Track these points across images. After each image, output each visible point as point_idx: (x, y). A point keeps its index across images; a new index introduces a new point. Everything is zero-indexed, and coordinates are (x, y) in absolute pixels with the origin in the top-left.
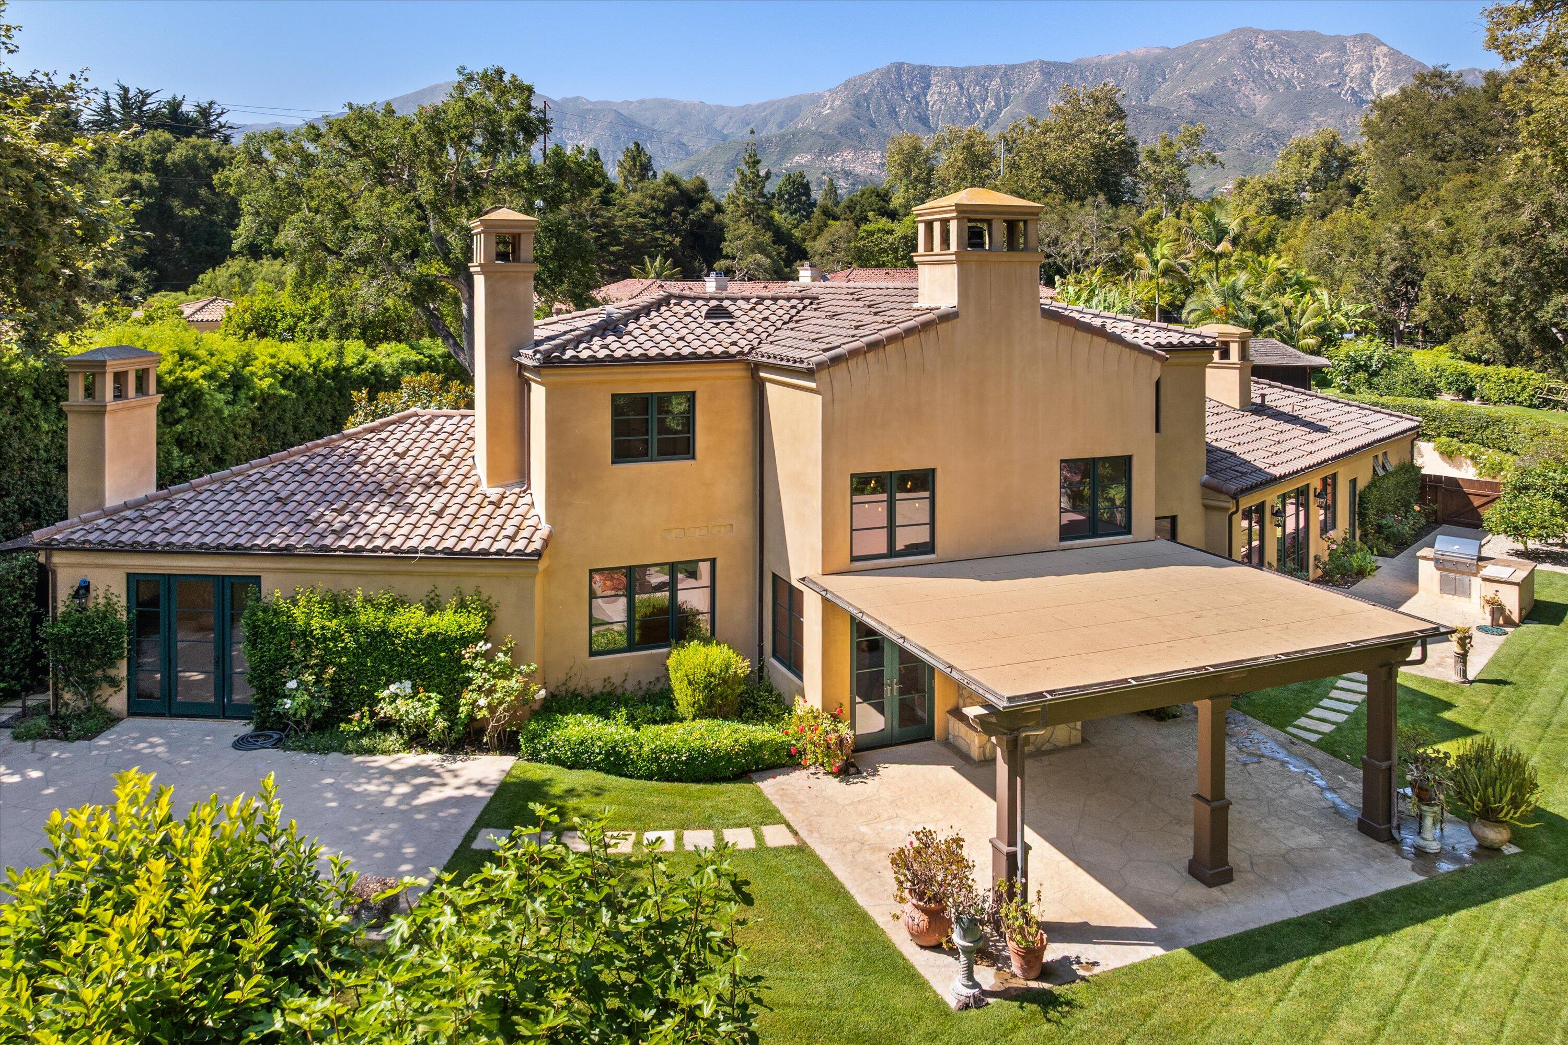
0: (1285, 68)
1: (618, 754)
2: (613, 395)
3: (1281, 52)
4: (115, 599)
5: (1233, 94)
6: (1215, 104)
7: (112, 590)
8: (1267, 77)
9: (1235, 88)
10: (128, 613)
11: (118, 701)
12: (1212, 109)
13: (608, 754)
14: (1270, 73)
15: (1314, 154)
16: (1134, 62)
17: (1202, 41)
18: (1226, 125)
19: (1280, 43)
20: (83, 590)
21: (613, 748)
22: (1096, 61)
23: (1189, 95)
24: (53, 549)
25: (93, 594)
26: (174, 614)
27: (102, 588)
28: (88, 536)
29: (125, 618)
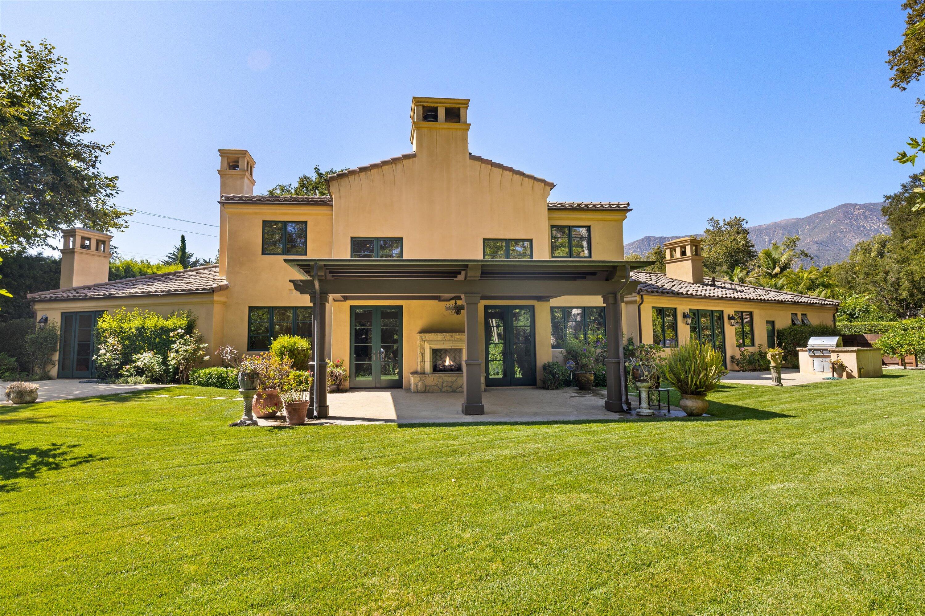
0: (874, 223)
1: (223, 377)
2: (263, 221)
3: (871, 214)
4: (56, 324)
5: (841, 239)
6: (830, 245)
7: (55, 320)
8: (862, 229)
9: (842, 236)
10: (61, 331)
11: (54, 371)
12: (828, 248)
13: (218, 378)
14: (864, 227)
15: (873, 249)
16: (779, 227)
17: (820, 213)
18: (837, 256)
19: (869, 210)
20: (46, 320)
21: (221, 375)
22: (757, 228)
23: (814, 242)
24: (34, 301)
25: (48, 322)
26: (77, 330)
27: (52, 319)
28: (47, 296)
29: (59, 333)
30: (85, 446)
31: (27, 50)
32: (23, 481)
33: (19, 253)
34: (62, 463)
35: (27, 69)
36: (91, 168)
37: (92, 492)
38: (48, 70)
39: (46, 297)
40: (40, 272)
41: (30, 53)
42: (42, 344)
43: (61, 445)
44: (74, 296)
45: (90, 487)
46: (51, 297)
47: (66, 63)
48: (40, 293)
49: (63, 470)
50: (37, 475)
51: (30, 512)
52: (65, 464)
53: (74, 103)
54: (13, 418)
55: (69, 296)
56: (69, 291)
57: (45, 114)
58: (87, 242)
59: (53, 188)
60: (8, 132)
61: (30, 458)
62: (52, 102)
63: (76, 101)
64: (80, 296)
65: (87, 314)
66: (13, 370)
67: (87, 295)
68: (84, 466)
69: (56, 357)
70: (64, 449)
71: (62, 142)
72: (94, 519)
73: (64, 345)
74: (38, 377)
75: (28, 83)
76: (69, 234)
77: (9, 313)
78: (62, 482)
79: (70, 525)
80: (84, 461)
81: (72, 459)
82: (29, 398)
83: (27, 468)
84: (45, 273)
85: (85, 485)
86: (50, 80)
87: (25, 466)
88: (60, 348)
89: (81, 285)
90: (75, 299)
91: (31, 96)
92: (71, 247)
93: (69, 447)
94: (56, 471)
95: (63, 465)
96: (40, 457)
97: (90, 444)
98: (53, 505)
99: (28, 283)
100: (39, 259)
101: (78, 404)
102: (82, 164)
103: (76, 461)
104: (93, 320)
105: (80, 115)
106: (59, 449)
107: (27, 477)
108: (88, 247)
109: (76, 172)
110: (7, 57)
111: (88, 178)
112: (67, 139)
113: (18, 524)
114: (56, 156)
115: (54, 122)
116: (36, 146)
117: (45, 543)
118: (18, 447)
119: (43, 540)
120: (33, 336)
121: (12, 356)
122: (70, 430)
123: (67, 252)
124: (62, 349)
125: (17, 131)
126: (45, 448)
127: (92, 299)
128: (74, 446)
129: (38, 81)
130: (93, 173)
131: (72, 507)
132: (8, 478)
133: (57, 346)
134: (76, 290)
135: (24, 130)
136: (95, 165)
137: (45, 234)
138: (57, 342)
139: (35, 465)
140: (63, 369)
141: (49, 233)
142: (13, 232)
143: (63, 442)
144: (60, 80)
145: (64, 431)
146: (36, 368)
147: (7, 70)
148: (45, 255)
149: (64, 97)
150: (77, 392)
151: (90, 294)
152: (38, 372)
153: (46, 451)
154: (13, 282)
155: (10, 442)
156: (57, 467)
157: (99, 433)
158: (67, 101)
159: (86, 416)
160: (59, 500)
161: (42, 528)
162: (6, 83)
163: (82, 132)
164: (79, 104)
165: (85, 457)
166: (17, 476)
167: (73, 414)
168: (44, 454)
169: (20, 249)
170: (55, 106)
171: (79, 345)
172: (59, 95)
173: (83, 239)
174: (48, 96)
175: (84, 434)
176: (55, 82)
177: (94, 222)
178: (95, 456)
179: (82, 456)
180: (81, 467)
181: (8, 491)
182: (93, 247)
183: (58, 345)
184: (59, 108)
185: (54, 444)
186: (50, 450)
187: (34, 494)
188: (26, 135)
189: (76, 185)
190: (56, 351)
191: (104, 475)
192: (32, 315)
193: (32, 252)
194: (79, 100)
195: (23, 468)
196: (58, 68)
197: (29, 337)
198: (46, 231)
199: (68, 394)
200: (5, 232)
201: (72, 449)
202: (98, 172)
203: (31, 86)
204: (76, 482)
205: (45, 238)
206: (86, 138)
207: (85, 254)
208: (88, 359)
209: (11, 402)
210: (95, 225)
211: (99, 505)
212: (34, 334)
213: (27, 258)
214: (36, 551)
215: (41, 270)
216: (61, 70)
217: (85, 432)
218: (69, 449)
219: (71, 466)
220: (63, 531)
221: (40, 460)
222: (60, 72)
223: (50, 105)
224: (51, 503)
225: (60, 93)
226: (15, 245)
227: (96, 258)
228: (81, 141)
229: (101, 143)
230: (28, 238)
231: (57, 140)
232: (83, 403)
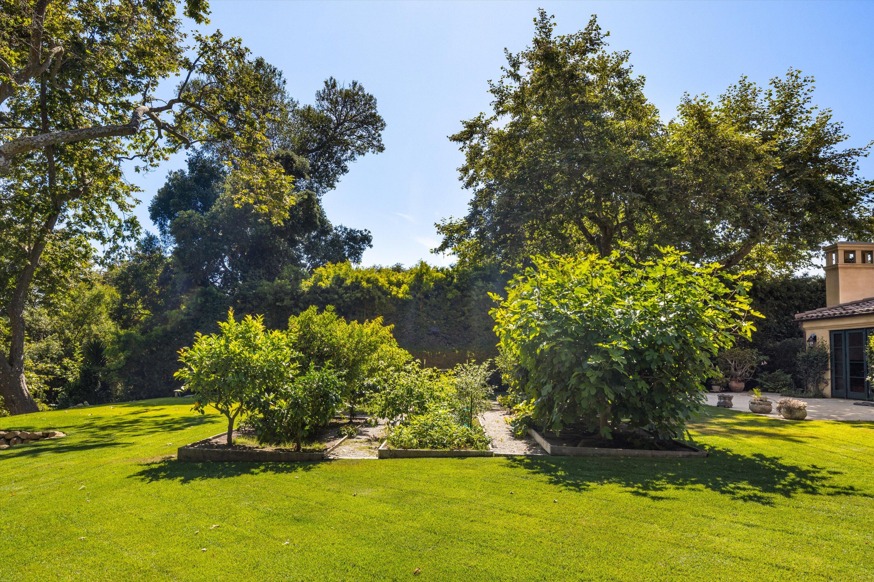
4: (825, 343)
7: (824, 339)
10: (831, 350)
11: (828, 390)
20: (814, 339)
24: (802, 321)
25: (818, 341)
26: (847, 349)
27: (820, 338)
28: (814, 315)
29: (829, 352)
30: (848, 475)
31: (776, 87)
32: (778, 498)
33: (787, 276)
34: (819, 489)
35: (777, 103)
36: (848, 177)
37: (847, 531)
38: (796, 96)
39: (812, 316)
40: (807, 292)
41: (778, 88)
42: (813, 362)
43: (822, 469)
44: (841, 313)
45: (845, 524)
46: (818, 316)
47: (813, 81)
48: (807, 312)
49: (818, 497)
50: (792, 494)
51: (778, 533)
52: (822, 490)
53: (824, 117)
54: (778, 432)
55: (836, 314)
56: (835, 308)
57: (796, 140)
58: (851, 256)
59: (811, 208)
60: (764, 167)
61: (788, 476)
62: (803, 125)
63: (826, 114)
64: (847, 313)
65: (857, 331)
66: (789, 386)
67: (854, 312)
68: (843, 498)
69: (828, 375)
70: (824, 473)
71: (817, 160)
72: (841, 564)
73: (835, 364)
74: (811, 394)
75: (778, 116)
76: (830, 251)
77: (782, 333)
78: (815, 509)
79: (816, 562)
80: (843, 492)
81: (829, 487)
82: (798, 414)
83: (784, 485)
84: (812, 293)
85: (839, 521)
86: (799, 104)
87: (783, 482)
88: (831, 367)
89: (849, 301)
90: (841, 317)
91: (783, 127)
92: (834, 263)
93: (829, 472)
94: (811, 496)
95: (820, 491)
96: (798, 477)
97: (853, 474)
98: (800, 532)
99: (797, 304)
100: (805, 279)
101: (847, 427)
102: (839, 176)
103: (835, 490)
104: (864, 337)
105: (832, 126)
106: (818, 472)
107: (782, 494)
108: (853, 261)
109: (832, 186)
110: (759, 101)
111: (847, 188)
112: (821, 155)
113: (764, 541)
114: (810, 176)
115: (806, 143)
116: (791, 172)
117: (786, 572)
118: (780, 462)
119: (783, 568)
120: (804, 354)
121: (788, 373)
122: (833, 455)
123: (832, 269)
124: (834, 368)
125: (771, 164)
126: (805, 468)
127: (861, 315)
128: (835, 473)
129: (788, 110)
130: (852, 182)
131: (820, 542)
132: (765, 491)
133: (827, 365)
134: (842, 306)
135: (777, 161)
136: (853, 173)
137: (809, 254)
138: (827, 361)
139: (793, 484)
140: (836, 389)
141: (813, 253)
142: (780, 258)
143: (824, 466)
144: (809, 100)
145: (828, 454)
146: (810, 386)
147: (760, 113)
148: (811, 275)
149: (815, 115)
150: (850, 414)
151: (858, 310)
152: (812, 389)
153: (804, 472)
154: (783, 304)
155: (774, 455)
156: (814, 492)
157: (866, 464)
158: (817, 118)
159: (854, 442)
160: (808, 529)
161: (785, 554)
162: (760, 124)
163: (835, 143)
164: (831, 116)
165: (845, 488)
166: (775, 491)
167: (841, 438)
168: (802, 474)
169: (787, 272)
170: (807, 128)
171: (851, 364)
172: (809, 115)
173: (847, 253)
174: (798, 121)
175: (849, 461)
176: (803, 104)
177: (858, 233)
178: (858, 490)
179: (842, 486)
180: (838, 498)
181: (763, 504)
182: (859, 259)
183: (829, 363)
184: (810, 128)
185: (814, 466)
186: (809, 472)
187: (785, 514)
188: (778, 164)
189: (833, 200)
190: (828, 370)
191: (864, 515)
192: (802, 334)
193: (799, 273)
194: (830, 111)
195: (780, 484)
196: (806, 88)
197: (800, 355)
198: (809, 251)
199: (840, 415)
200: (774, 259)
201: (832, 476)
202: (857, 179)
203: (781, 118)
204: (830, 515)
205: (810, 258)
206: (839, 148)
207: (851, 268)
208: (863, 380)
209: (782, 416)
210: (860, 237)
211: (852, 551)
212: (805, 352)
213: (794, 280)
214: (775, 577)
215: (808, 290)
216: (808, 90)
217: (850, 460)
218: (829, 475)
219: (828, 494)
220: (805, 566)
221: (798, 479)
222: (808, 93)
223: (802, 128)
224: (800, 529)
225: (810, 112)
226: (783, 270)
227: (864, 271)
228: (836, 153)
229: (856, 148)
230: (794, 261)
231: (810, 160)
232: (854, 427)
